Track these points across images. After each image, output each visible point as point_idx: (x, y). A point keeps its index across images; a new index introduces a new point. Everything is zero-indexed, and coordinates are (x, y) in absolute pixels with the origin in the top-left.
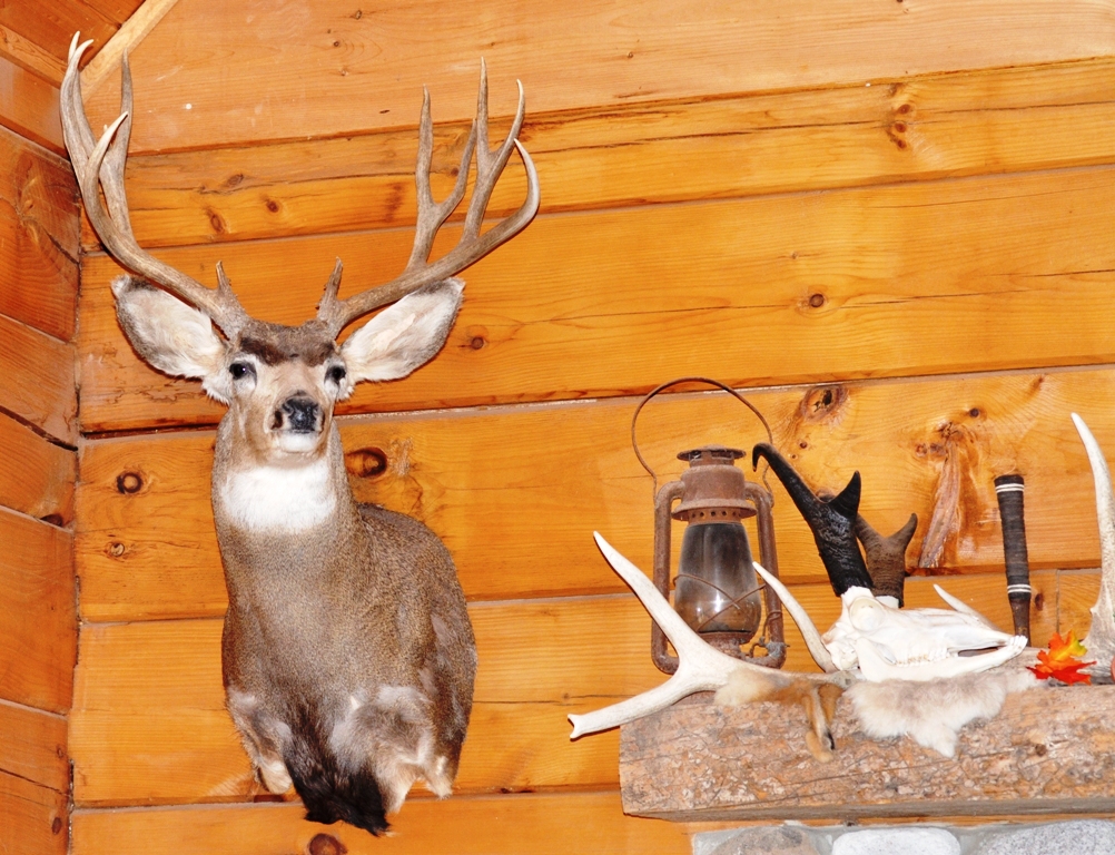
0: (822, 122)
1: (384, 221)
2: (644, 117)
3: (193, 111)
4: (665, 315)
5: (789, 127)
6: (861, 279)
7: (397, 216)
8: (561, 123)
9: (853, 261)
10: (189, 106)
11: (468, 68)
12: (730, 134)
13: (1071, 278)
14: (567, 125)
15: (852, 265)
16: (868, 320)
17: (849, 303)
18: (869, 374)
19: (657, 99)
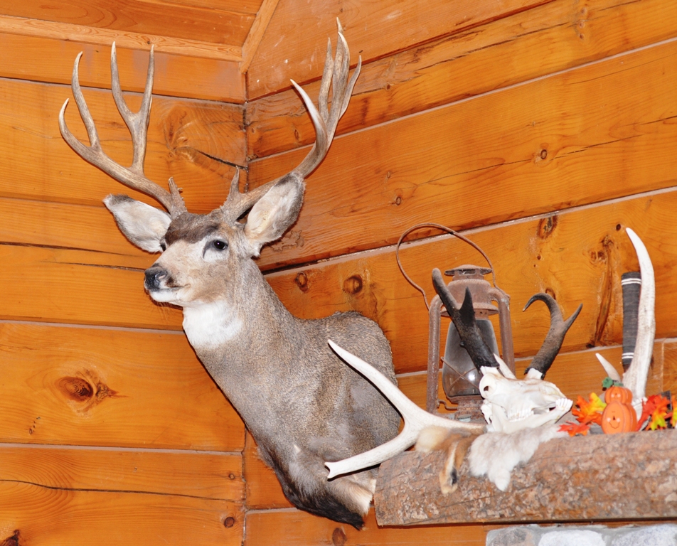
0: (545, 27)
1: (361, 124)
2: (467, 37)
3: (288, 63)
4: (477, 172)
5: (531, 33)
6: (564, 136)
7: (367, 120)
8: (432, 47)
9: (560, 124)
10: (286, 61)
11: (393, 17)
12: (503, 42)
13: (664, 123)
14: (435, 48)
15: (560, 127)
16: (567, 166)
17: (560, 154)
18: (569, 204)
19: (472, 23)
